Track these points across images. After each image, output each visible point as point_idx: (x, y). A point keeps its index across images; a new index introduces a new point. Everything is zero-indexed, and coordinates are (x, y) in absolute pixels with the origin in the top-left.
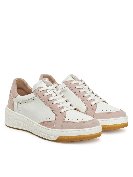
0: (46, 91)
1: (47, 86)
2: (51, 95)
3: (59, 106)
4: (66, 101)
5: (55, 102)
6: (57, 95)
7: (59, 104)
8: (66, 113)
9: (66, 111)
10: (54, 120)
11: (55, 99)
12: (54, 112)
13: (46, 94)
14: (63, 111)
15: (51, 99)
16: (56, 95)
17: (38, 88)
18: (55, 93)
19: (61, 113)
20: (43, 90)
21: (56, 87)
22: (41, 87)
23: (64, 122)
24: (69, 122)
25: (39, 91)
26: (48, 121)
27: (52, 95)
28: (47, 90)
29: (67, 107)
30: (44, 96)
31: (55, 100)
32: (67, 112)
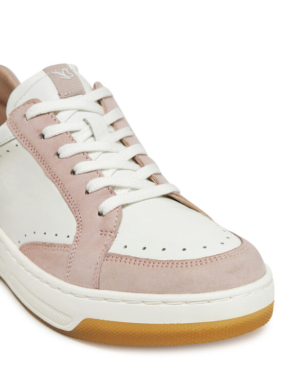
0: (52, 116)
1: (60, 95)
2: (72, 132)
3: (95, 184)
4: (134, 159)
5: (82, 167)
6: (95, 135)
7: (98, 173)
8: (120, 217)
9: (123, 206)
10: (70, 241)
11: (83, 153)
12: (75, 208)
13: (51, 131)
14: (108, 205)
15: (66, 150)
16: (93, 136)
17: (24, 105)
18: (88, 124)
19: (100, 214)
20: (41, 115)
21: (99, 102)
22: (34, 101)
23: (108, 256)
24: (127, 257)
25: (25, 116)
26: (51, 245)
27: (73, 135)
28: (56, 113)
29: (133, 189)
30: (43, 136)
31: (85, 155)
32: (125, 210)
